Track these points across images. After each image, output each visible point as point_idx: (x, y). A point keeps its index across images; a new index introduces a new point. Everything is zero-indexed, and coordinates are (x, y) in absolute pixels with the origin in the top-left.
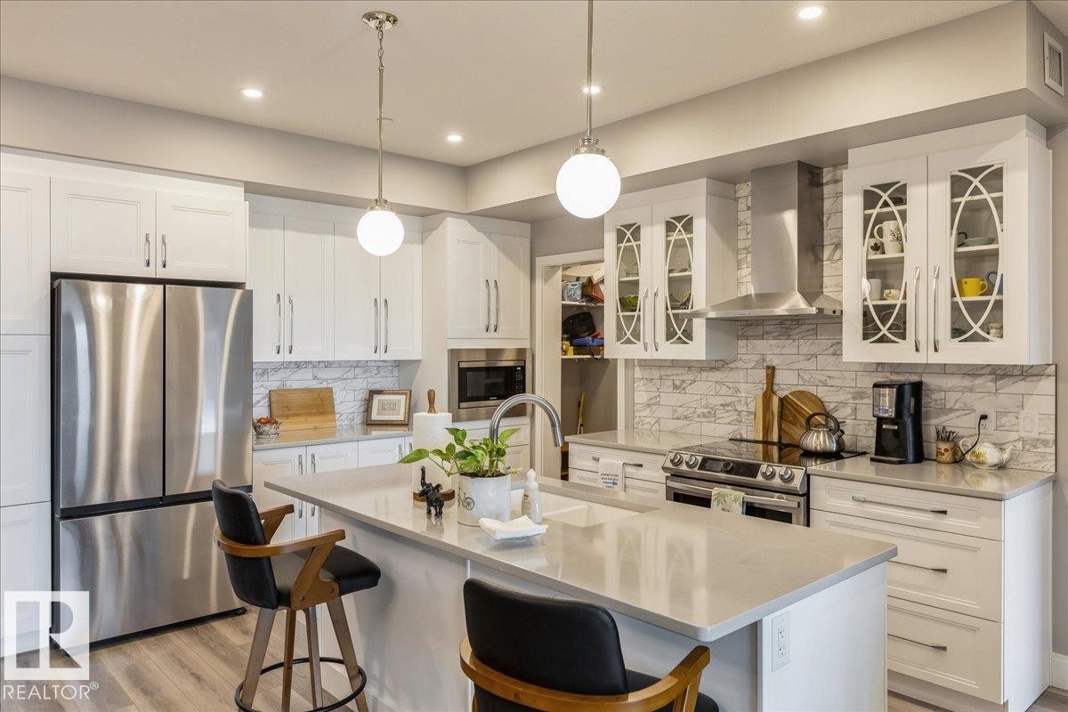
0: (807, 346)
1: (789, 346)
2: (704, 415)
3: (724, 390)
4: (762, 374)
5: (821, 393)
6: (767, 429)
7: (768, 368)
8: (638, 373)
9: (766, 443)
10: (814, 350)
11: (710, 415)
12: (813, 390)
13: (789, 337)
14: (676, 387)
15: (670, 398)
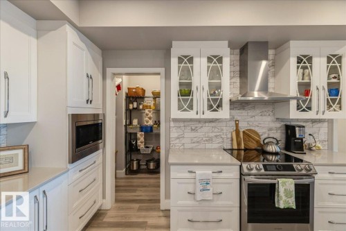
0: (251, 113)
1: (244, 113)
2: (207, 141)
3: (216, 130)
4: (233, 123)
5: (256, 129)
6: (239, 144)
7: (236, 121)
8: (172, 124)
9: (239, 150)
10: (254, 114)
11: (210, 140)
12: (253, 128)
13: (244, 109)
14: (192, 130)
15: (189, 134)
